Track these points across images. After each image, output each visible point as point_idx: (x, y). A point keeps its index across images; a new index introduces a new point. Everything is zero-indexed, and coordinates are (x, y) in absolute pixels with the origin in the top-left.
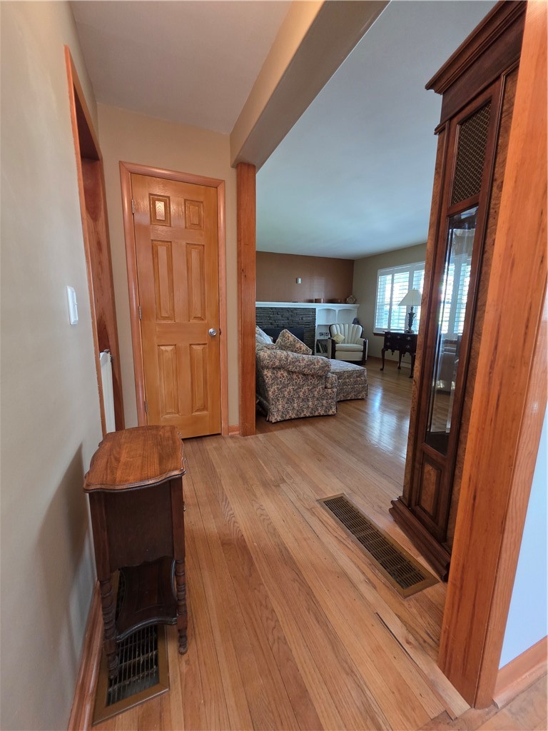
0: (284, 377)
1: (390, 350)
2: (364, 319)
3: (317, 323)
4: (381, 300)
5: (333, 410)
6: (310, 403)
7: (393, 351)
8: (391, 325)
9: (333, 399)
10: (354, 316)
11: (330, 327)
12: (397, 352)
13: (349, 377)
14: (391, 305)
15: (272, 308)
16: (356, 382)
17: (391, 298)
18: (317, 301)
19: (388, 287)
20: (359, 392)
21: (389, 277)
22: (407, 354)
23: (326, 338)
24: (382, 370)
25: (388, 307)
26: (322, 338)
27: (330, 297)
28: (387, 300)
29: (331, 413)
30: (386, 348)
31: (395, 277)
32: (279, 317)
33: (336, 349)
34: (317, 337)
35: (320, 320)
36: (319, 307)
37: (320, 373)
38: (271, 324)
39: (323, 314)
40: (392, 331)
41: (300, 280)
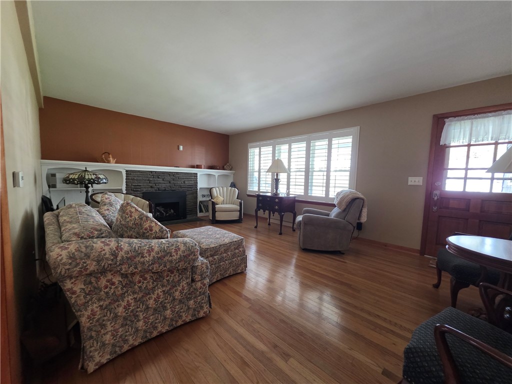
0: (113, 284)
1: (262, 211)
2: (239, 183)
3: (199, 186)
4: (251, 168)
5: (205, 310)
6: (168, 312)
7: (264, 211)
8: (261, 188)
9: (204, 294)
10: (231, 180)
11: (210, 190)
12: (267, 212)
13: (226, 251)
14: (259, 172)
15: (151, 172)
16: (234, 256)
17: (260, 166)
18: (198, 167)
19: (257, 158)
20: (238, 266)
21: (257, 150)
22: (276, 213)
23: (208, 199)
24: (256, 227)
25: (257, 173)
26: (204, 199)
27: (210, 164)
28: (256, 168)
29: (202, 314)
30: (258, 208)
31: (262, 150)
32: (160, 180)
33: (216, 210)
34: (200, 199)
35: (202, 183)
36: (201, 172)
37: (181, 265)
38: (152, 187)
39: (205, 178)
40: (261, 194)
41: (181, 148)
